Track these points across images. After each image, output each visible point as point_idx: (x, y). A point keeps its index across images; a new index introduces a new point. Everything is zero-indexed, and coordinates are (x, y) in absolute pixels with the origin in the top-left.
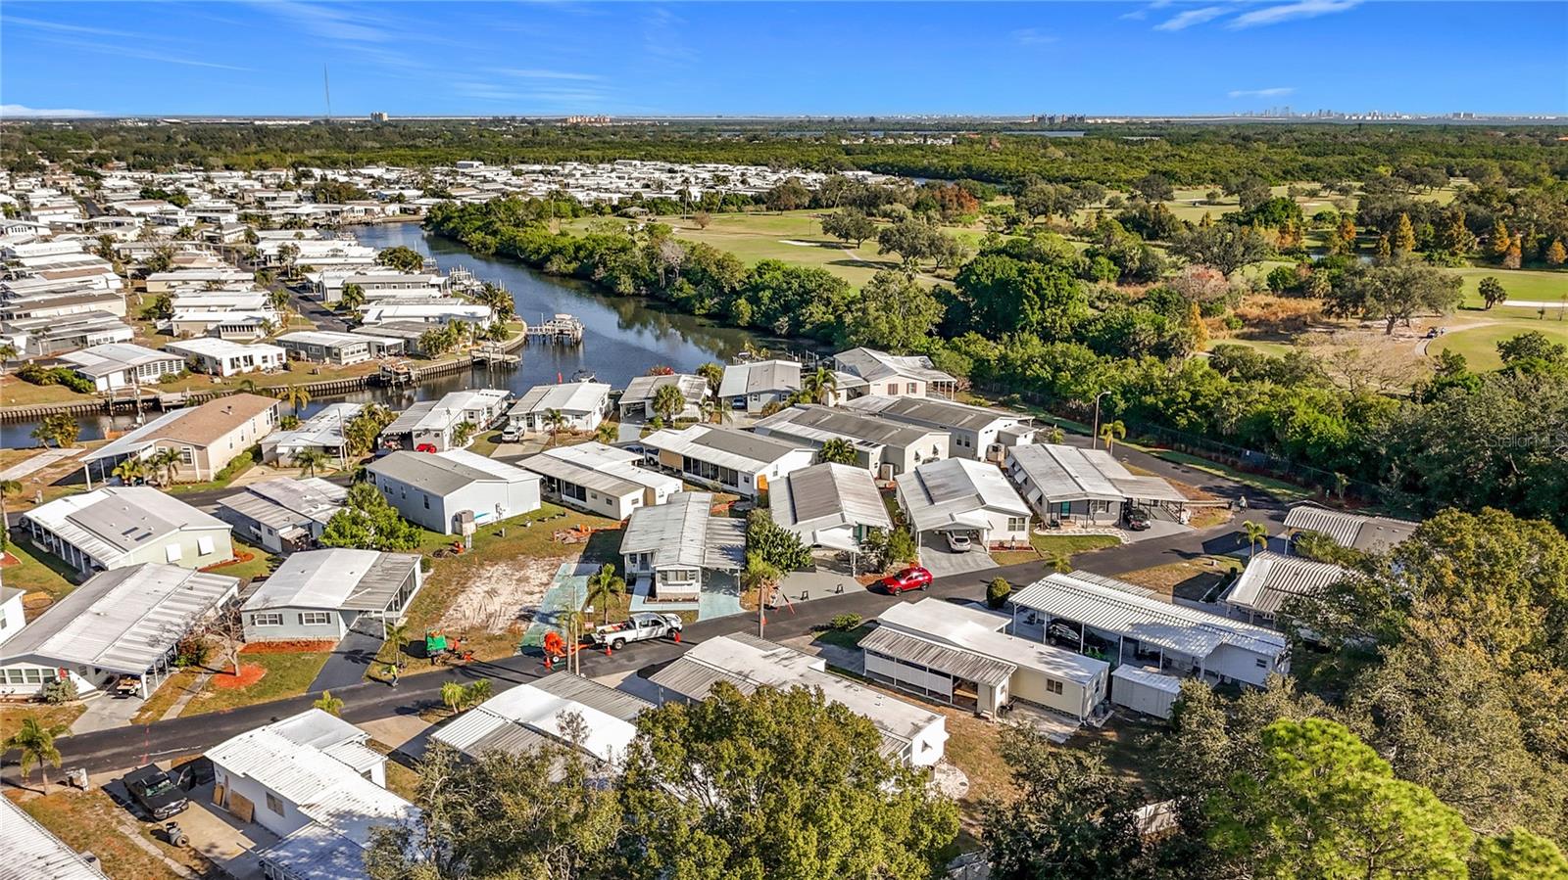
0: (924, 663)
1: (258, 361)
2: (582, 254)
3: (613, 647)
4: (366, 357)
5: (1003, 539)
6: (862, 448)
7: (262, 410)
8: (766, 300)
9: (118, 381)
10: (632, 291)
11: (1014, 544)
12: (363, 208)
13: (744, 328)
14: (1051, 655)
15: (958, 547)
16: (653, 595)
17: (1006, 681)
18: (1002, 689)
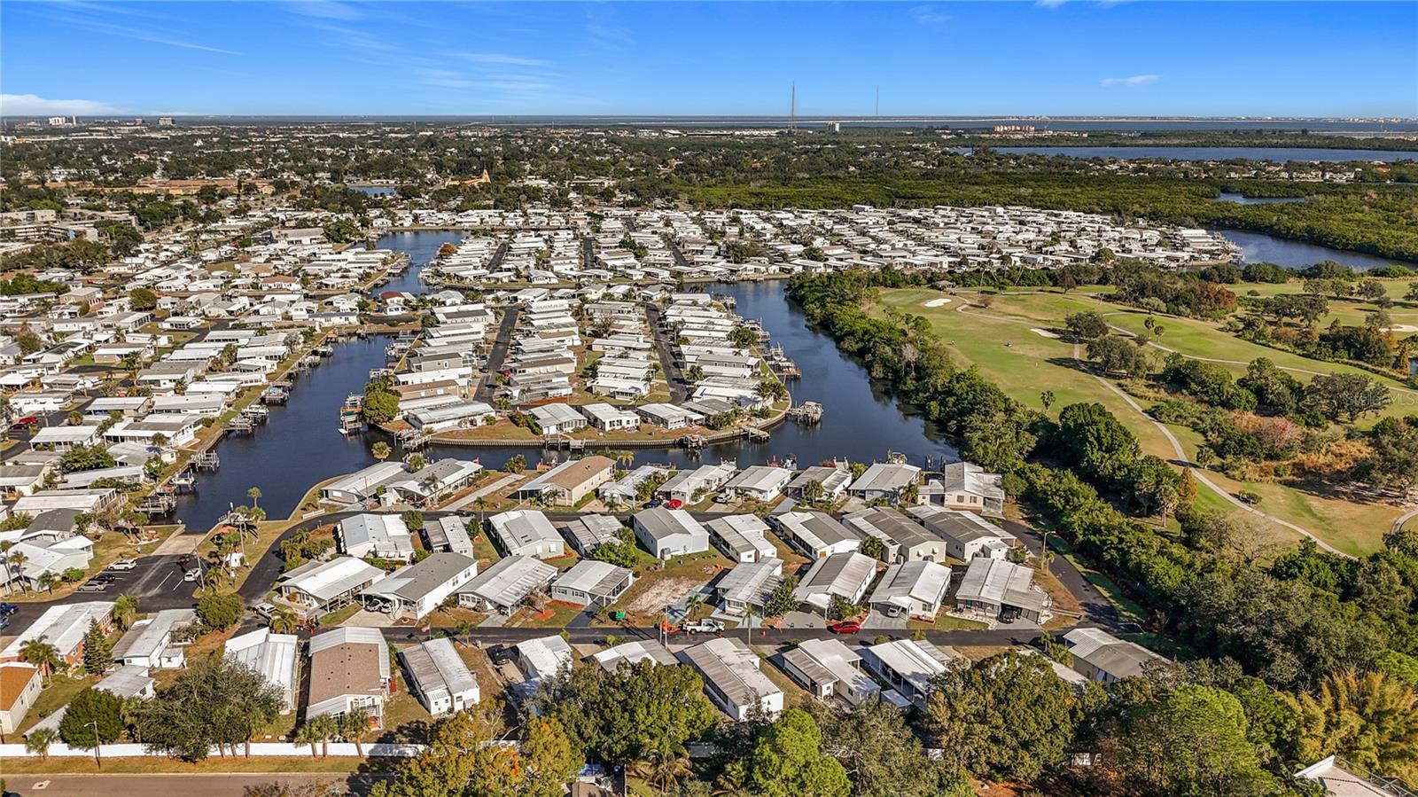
1: (624, 423)
2: (866, 337)
3: (692, 633)
4: (683, 425)
5: (919, 614)
6: (887, 544)
7: (606, 467)
8: (950, 404)
9: (553, 430)
10: (882, 376)
11: (924, 618)
12: (753, 267)
16: (724, 610)
17: (831, 685)
18: (828, 688)
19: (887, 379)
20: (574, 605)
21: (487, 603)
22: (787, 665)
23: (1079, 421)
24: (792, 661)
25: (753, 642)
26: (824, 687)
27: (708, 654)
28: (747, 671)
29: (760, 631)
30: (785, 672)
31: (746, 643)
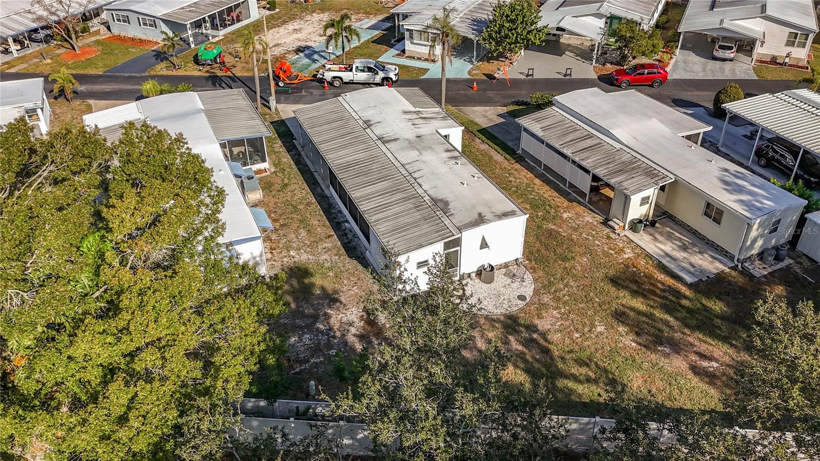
0: (567, 151)
3: (331, 84)
5: (776, 54)
11: (787, 60)
15: (720, 54)
16: (403, 51)
17: (651, 192)
18: (644, 201)
20: (141, 41)
22: (526, 143)
24: (540, 134)
25: (451, 101)
26: (635, 199)
27: (343, 118)
28: (428, 156)
29: (468, 83)
30: (521, 158)
31: (439, 102)
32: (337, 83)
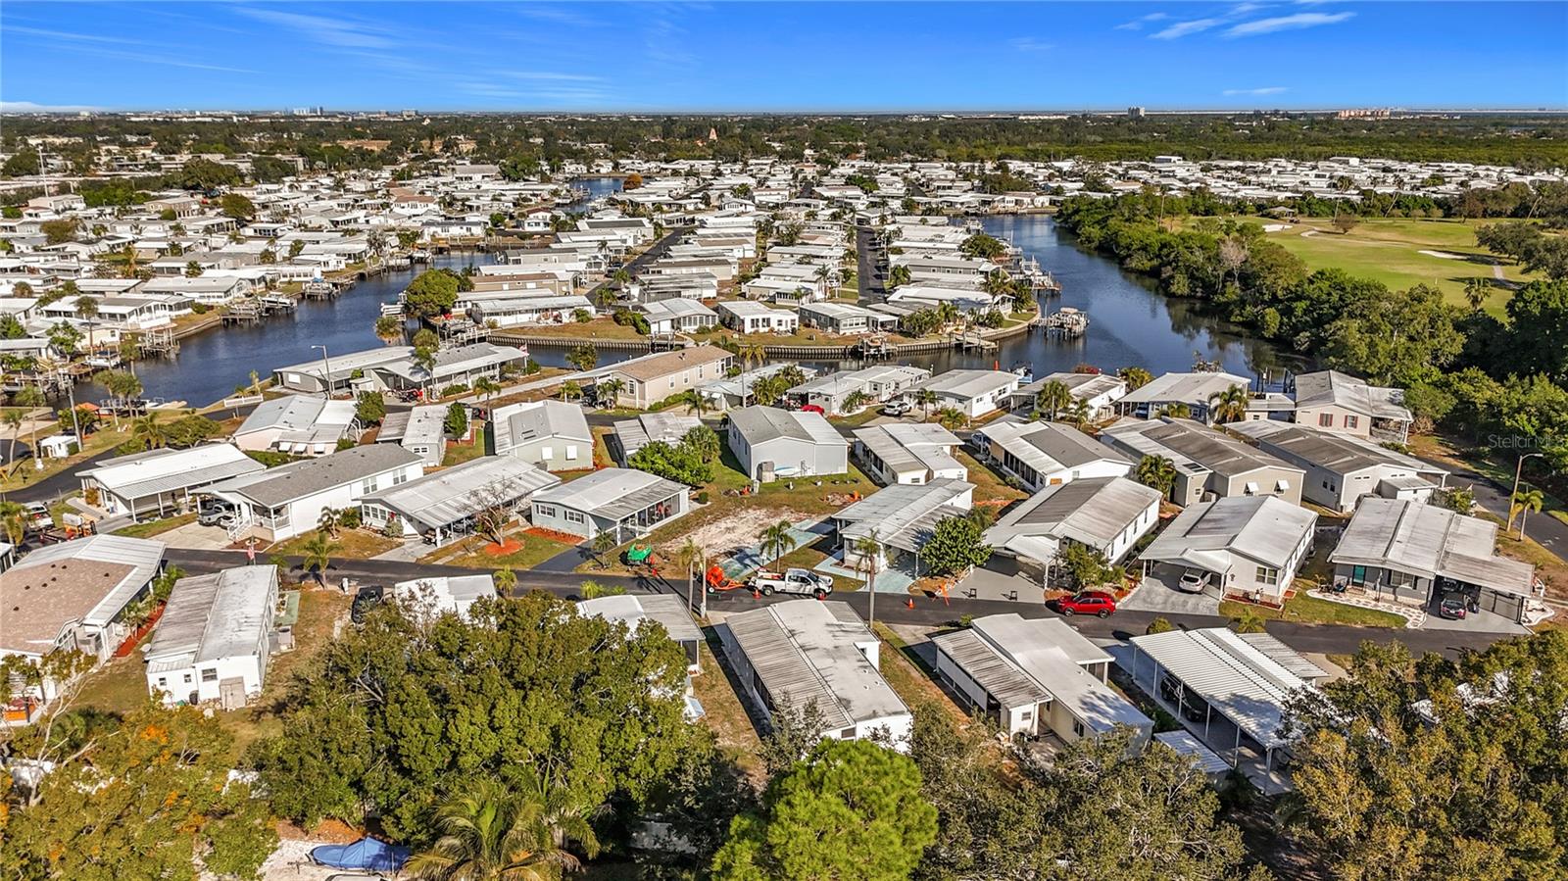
0: (970, 670)
1: (774, 324)
2: (1165, 251)
4: (864, 330)
6: (1184, 470)
7: (712, 359)
8: (1299, 312)
9: (666, 327)
10: (1186, 291)
11: (1258, 597)
12: (1013, 198)
13: (1268, 340)
14: (1104, 698)
15: (1184, 585)
16: (843, 560)
17: (1033, 708)
18: (1026, 716)
19: (1194, 297)
20: (563, 535)
21: (404, 521)
22: (942, 663)
23: (1551, 305)
24: (951, 653)
26: (1016, 713)
27: (769, 626)
28: (841, 664)
29: (905, 599)
30: (936, 677)
31: (866, 619)
32: (768, 592)
